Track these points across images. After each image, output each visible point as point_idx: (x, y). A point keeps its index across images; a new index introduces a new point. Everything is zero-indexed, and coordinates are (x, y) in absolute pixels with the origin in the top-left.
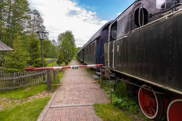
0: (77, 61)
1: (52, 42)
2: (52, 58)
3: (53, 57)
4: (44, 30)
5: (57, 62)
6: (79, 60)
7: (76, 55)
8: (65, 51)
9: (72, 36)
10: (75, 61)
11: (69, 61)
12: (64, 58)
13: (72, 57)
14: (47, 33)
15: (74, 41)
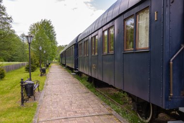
0: (60, 66)
1: (21, 38)
2: (20, 61)
3: (23, 60)
4: (4, 14)
5: (26, 68)
6: (64, 65)
7: (58, 57)
8: (41, 48)
9: (52, 27)
10: (57, 66)
11: (47, 66)
12: (39, 61)
13: (51, 59)
14: (9, 19)
15: (55, 35)
